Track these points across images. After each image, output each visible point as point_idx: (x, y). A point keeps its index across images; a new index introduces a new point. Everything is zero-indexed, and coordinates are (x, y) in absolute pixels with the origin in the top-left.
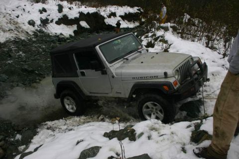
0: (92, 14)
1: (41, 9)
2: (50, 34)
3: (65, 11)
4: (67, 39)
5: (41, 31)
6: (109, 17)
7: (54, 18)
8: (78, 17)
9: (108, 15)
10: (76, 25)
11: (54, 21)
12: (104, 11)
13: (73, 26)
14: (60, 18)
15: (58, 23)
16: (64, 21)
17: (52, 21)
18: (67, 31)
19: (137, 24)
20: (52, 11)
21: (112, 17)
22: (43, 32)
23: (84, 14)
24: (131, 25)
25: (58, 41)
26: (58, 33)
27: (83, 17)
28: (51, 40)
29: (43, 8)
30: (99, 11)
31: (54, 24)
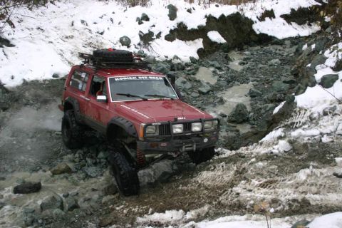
0: (228, 16)
1: (140, 16)
2: (157, 59)
3: (182, 16)
4: (187, 65)
5: (140, 54)
6: (262, 19)
7: (162, 30)
8: (204, 24)
9: (259, 15)
10: (201, 40)
11: (163, 35)
12: (252, 9)
13: (196, 41)
14: (173, 29)
15: (170, 38)
16: (181, 33)
17: (159, 36)
18: (186, 51)
19: (316, 28)
20: (159, 19)
21: (267, 19)
23: (215, 18)
24: (304, 31)
25: (171, 70)
26: (171, 57)
27: (213, 24)
28: (159, 69)
29: (144, 14)
30: (242, 10)
31: (162, 41)
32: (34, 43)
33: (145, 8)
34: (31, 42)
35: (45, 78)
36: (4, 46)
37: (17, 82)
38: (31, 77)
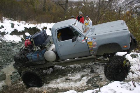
0: (32, 28)
2: (7, 41)
3: (16, 27)
4: (18, 44)
8: (24, 30)
9: (42, 28)
10: (23, 35)
11: (9, 33)
12: (40, 26)
13: (21, 35)
14: (13, 31)
15: (12, 34)
16: (15, 33)
17: (7, 33)
18: (17, 39)
20: (8, 27)
22: (2, 40)
23: (28, 28)
25: (12, 45)
26: (12, 41)
27: (27, 30)
28: (7, 45)
29: (2, 25)
30: (37, 26)
31: (8, 35)
33: (2, 23)
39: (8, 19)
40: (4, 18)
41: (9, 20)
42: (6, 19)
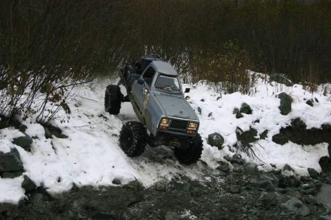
1: (239, 107)
2: (260, 168)
3: (299, 109)
4: (303, 179)
5: (236, 160)
7: (269, 127)
10: (326, 145)
11: (270, 135)
13: (319, 145)
14: (285, 126)
15: (280, 139)
16: (296, 133)
20: (266, 111)
22: (242, 163)
25: (280, 186)
26: (280, 166)
28: (260, 182)
29: (244, 104)
31: (268, 143)
32: (93, 135)
33: (246, 96)
34: (89, 133)
35: (101, 183)
36: (53, 136)
37: (65, 186)
38: (83, 181)
39: (268, 77)
40: (252, 73)
41: (273, 83)
42: (260, 80)
